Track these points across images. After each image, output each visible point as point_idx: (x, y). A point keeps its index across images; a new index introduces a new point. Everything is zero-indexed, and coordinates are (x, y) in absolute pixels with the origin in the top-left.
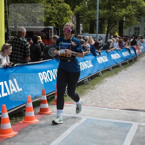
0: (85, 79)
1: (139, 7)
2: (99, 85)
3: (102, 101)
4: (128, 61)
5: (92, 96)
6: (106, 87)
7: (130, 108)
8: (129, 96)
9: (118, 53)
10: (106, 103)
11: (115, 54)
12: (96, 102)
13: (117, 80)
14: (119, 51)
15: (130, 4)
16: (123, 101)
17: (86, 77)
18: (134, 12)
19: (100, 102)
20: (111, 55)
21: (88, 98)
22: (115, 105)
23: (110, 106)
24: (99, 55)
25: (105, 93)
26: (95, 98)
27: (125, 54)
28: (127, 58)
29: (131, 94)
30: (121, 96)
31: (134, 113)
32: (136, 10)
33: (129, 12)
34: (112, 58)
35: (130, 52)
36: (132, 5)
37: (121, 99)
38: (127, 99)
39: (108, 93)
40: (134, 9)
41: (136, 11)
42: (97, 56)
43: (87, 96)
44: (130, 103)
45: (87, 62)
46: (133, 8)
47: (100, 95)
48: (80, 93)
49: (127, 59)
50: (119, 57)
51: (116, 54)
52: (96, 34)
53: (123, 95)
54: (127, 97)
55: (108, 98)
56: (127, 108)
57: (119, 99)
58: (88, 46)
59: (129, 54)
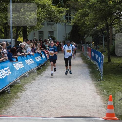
0: (6, 88)
1: (48, 10)
2: (21, 93)
3: (32, 110)
4: (41, 65)
5: (20, 105)
6: (30, 95)
7: (65, 116)
8: (57, 102)
9: (32, 58)
10: (38, 112)
11: (28, 60)
12: (27, 112)
13: (38, 87)
14: (32, 56)
15: (39, 8)
16: (54, 108)
17: (7, 86)
18: (43, 16)
19: (30, 112)
20: (26, 61)
21: (17, 109)
22: (48, 113)
23: (43, 115)
24: (16, 61)
25: (32, 101)
26: (23, 108)
27: (38, 59)
28: (40, 62)
29: (58, 100)
30: (50, 103)
31: (71, 120)
32: (46, 13)
33: (39, 16)
34: (27, 63)
35: (41, 56)
36: (42, 9)
37: (51, 107)
38: (57, 106)
39: (35, 101)
40: (44, 13)
41: (46, 15)
42: (14, 62)
43: (13, 106)
44: (61, 109)
45: (5, 69)
46: (42, 12)
47: (27, 103)
48: (5, 104)
49: (40, 64)
50: (33, 62)
51: (30, 59)
52: (10, 39)
53: (51, 102)
54: (56, 103)
55: (37, 106)
56: (62, 116)
57: (49, 107)
58: (5, 52)
59: (41, 59)
